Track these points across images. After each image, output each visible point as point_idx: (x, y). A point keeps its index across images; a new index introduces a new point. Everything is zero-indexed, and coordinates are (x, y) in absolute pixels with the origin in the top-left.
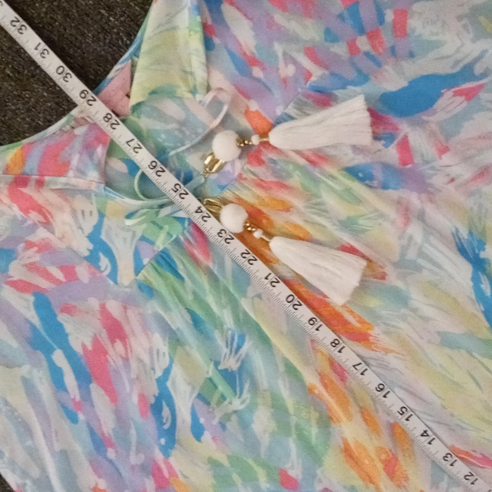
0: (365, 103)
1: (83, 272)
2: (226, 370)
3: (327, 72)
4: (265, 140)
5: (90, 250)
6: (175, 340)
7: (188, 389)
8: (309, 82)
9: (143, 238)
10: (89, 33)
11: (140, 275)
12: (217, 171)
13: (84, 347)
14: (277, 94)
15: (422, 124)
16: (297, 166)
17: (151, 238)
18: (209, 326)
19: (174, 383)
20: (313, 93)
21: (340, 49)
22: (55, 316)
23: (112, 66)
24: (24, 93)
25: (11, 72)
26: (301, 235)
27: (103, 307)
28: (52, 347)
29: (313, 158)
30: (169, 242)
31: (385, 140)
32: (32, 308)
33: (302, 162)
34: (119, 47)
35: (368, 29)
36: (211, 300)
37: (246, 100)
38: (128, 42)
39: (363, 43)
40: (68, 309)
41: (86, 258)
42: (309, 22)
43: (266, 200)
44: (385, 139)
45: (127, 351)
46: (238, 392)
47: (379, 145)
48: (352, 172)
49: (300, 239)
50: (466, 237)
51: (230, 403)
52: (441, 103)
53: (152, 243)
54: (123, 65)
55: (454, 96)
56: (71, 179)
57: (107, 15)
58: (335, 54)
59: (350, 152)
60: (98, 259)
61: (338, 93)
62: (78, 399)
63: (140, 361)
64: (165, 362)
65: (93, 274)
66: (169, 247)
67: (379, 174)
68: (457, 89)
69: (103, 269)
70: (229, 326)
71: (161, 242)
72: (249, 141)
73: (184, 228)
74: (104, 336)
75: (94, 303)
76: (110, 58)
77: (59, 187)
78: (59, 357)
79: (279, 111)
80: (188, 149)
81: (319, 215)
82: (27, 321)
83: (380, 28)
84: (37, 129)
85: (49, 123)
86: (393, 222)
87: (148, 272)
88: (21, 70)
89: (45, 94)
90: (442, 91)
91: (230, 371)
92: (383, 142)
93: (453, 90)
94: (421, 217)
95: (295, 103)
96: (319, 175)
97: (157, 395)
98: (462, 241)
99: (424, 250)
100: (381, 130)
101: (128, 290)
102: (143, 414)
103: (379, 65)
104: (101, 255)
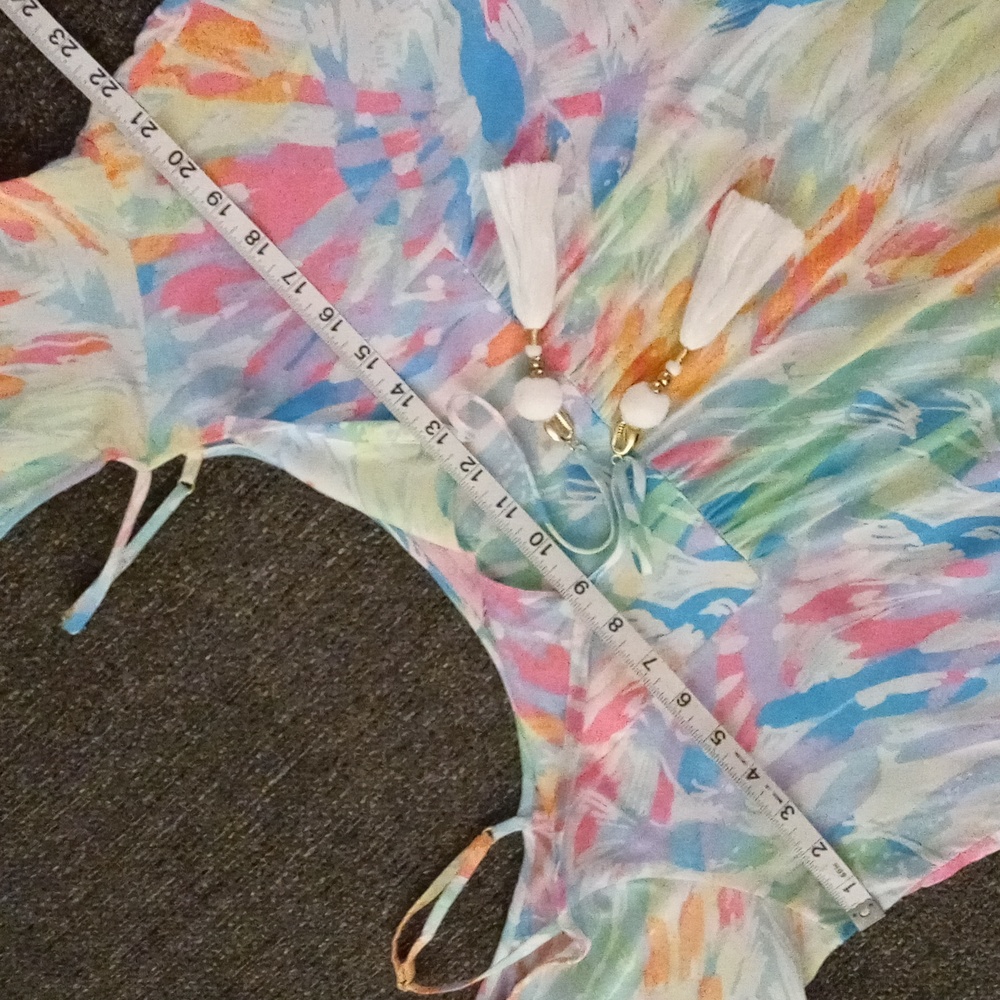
0: (493, 172)
1: (729, 644)
2: (918, 426)
3: (443, 225)
4: (534, 336)
5: (695, 630)
6: (859, 507)
7: (944, 491)
8: (456, 255)
9: (681, 544)
10: (359, 588)
11: (743, 553)
12: (571, 422)
13: (854, 656)
14: (467, 308)
15: (538, 74)
16: (579, 290)
17: (682, 531)
18: (839, 451)
19: (931, 516)
20: (473, 249)
21: (411, 200)
22: (799, 696)
23: (411, 558)
24: (441, 698)
25: (409, 713)
26: (682, 296)
27: (790, 618)
28: (850, 706)
29: (571, 261)
30: (688, 503)
31: (557, 139)
32: (781, 731)
33: (573, 280)
34: (383, 545)
35: (382, 155)
36: (794, 443)
37: (471, 363)
38: (377, 530)
39: (403, 164)
40: (790, 674)
41: (707, 638)
42: (365, 248)
43: (621, 349)
44: (555, 139)
45: (870, 588)
46: (959, 410)
47: (564, 147)
48: (600, 195)
49: (686, 299)
50: (726, 11)
51: (978, 424)
52: (507, 43)
53: (690, 529)
54: (411, 544)
55: (498, 20)
56: (575, 644)
57: (334, 559)
58: (417, 210)
59: (568, 198)
60: (711, 617)
61: (475, 208)
62: (943, 675)
63: (888, 568)
64: (895, 526)
65: (734, 628)
66: (698, 504)
67: (608, 154)
68: (486, 16)
69: (726, 612)
70: (843, 416)
71: (689, 515)
72: (534, 361)
73: (665, 479)
74: (838, 621)
75: (782, 632)
76: (398, 561)
77: (585, 665)
78: (870, 697)
79: (494, 307)
80: (533, 469)
81: (656, 261)
82: (804, 740)
83: (382, 134)
84: (498, 685)
85: (489, 665)
86: (685, 135)
87: (737, 541)
88: (406, 699)
89: (445, 666)
90: (488, 39)
91: (921, 420)
92: (560, 141)
93: (488, 20)
94: (685, 85)
95: (484, 280)
96: (597, 255)
97: (951, 546)
98: (732, 17)
99: (733, 85)
100: (541, 144)
101: (765, 577)
102: (981, 571)
103: (439, 141)
104: (703, 612)
